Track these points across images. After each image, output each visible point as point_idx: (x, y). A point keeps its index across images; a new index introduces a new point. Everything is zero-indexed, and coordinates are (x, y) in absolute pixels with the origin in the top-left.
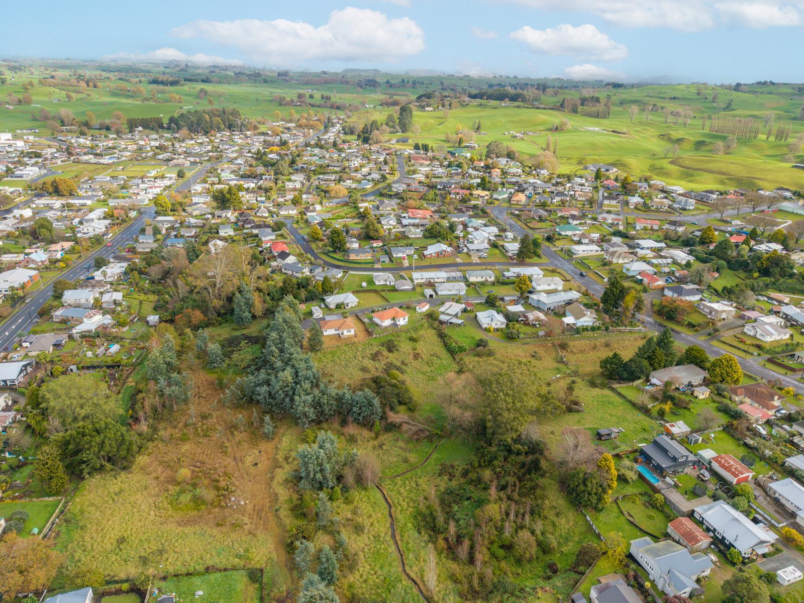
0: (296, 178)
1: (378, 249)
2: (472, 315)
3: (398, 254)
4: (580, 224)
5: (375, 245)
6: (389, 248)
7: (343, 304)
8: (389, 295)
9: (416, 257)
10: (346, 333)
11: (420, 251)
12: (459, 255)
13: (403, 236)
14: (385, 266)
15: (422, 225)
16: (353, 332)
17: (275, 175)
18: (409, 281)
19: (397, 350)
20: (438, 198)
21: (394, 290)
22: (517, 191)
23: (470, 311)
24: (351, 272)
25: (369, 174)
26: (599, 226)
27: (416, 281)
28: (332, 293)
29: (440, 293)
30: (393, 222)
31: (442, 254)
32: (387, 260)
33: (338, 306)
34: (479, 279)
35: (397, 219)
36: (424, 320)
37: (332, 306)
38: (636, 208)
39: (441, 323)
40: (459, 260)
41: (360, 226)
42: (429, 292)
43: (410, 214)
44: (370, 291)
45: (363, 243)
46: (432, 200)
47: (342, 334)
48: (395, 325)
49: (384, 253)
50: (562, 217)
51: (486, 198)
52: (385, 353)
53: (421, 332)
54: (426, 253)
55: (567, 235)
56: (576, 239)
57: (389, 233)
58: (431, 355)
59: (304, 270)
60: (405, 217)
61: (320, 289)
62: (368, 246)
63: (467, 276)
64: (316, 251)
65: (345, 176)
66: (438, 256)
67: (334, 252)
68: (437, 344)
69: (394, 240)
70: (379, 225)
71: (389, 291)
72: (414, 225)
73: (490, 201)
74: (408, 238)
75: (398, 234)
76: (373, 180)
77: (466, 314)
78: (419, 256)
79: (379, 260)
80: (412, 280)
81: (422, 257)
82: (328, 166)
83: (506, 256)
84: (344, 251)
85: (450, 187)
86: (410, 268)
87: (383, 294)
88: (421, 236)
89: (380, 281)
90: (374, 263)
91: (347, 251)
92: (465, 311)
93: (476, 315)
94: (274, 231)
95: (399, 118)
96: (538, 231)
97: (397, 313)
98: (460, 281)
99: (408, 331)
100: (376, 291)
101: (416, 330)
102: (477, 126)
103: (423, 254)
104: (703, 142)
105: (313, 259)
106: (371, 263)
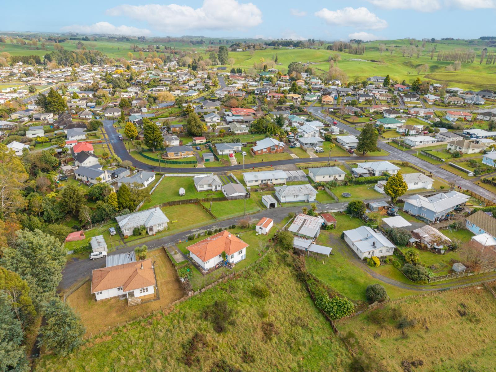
0: (132, 90)
1: (202, 146)
2: (336, 234)
3: (225, 151)
4: (397, 117)
5: (198, 142)
6: (214, 145)
7: (144, 228)
8: (215, 207)
9: (244, 153)
10: (138, 294)
11: (249, 146)
12: (292, 150)
13: (229, 133)
14: (209, 166)
15: (246, 122)
16: (151, 290)
17: (113, 88)
18: (241, 186)
19: (232, 323)
20: (256, 101)
21: (222, 198)
22: (323, 95)
23: (331, 228)
24: (167, 175)
25: (195, 85)
26: (415, 119)
27: (248, 184)
28: (131, 209)
29: (283, 200)
30: (217, 119)
31: (273, 149)
32: (211, 158)
33: (137, 232)
34: (327, 178)
35: (221, 117)
36: (271, 250)
37: (127, 233)
38: (434, 104)
39: (297, 252)
40: (293, 156)
41: (182, 124)
42: (268, 199)
43: (234, 112)
44: (189, 202)
45: (184, 141)
46: (251, 103)
47: (132, 294)
48: (225, 264)
49: (208, 150)
50: (376, 113)
51: (299, 100)
52: (211, 336)
53: (270, 274)
54: (255, 149)
55: (389, 128)
56: (402, 131)
57: (214, 130)
58: (294, 324)
59: (102, 176)
60: (228, 115)
61: (115, 203)
62: (191, 144)
63: (311, 175)
64: (128, 151)
65: (174, 87)
66: (270, 152)
67: (150, 150)
68: (297, 295)
69: (219, 136)
70: (203, 123)
71: (214, 200)
72: (238, 122)
73: (303, 102)
74: (233, 134)
75: (223, 130)
76: (198, 90)
77: (326, 232)
78: (248, 152)
79: (203, 158)
80: (243, 182)
81: (252, 153)
82: (160, 80)
83: (343, 150)
84: (162, 149)
85: (266, 92)
86: (239, 167)
87: (207, 205)
88: (247, 131)
89: (202, 186)
90: (196, 162)
91: (165, 149)
92: (324, 227)
93: (343, 236)
94: (89, 130)
95: (218, 55)
96: (359, 125)
97: (228, 242)
98: (306, 184)
99: (247, 275)
100: (196, 202)
101: (260, 270)
102: (275, 59)
103: (252, 150)
104: (435, 66)
105: (120, 160)
106: (193, 162)
